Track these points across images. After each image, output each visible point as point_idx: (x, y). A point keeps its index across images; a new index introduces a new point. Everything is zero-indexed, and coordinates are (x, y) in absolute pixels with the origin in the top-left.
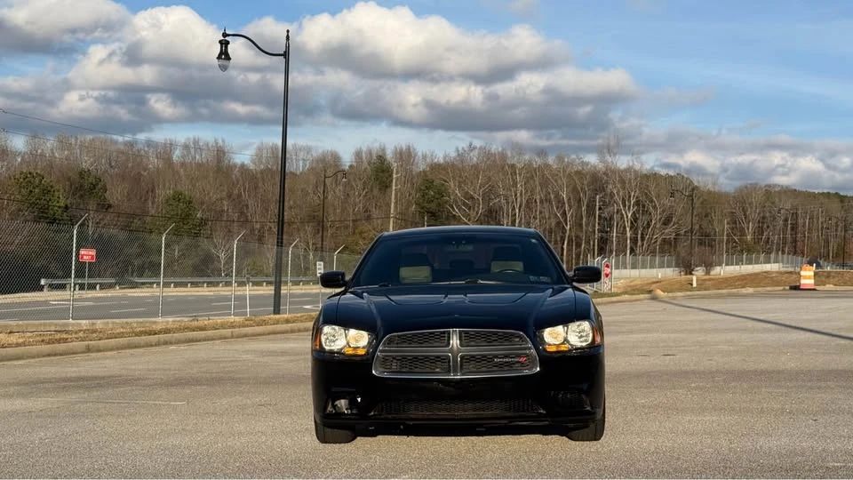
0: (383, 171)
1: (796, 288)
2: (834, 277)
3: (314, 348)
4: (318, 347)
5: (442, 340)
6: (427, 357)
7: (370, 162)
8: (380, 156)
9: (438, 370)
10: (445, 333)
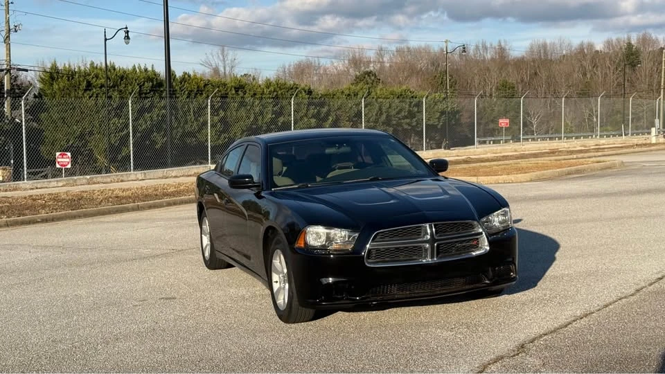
0: (632, 54)
3: (297, 246)
4: (303, 245)
5: (418, 232)
6: (406, 247)
7: (621, 48)
8: (629, 44)
9: (415, 257)
10: (420, 227)
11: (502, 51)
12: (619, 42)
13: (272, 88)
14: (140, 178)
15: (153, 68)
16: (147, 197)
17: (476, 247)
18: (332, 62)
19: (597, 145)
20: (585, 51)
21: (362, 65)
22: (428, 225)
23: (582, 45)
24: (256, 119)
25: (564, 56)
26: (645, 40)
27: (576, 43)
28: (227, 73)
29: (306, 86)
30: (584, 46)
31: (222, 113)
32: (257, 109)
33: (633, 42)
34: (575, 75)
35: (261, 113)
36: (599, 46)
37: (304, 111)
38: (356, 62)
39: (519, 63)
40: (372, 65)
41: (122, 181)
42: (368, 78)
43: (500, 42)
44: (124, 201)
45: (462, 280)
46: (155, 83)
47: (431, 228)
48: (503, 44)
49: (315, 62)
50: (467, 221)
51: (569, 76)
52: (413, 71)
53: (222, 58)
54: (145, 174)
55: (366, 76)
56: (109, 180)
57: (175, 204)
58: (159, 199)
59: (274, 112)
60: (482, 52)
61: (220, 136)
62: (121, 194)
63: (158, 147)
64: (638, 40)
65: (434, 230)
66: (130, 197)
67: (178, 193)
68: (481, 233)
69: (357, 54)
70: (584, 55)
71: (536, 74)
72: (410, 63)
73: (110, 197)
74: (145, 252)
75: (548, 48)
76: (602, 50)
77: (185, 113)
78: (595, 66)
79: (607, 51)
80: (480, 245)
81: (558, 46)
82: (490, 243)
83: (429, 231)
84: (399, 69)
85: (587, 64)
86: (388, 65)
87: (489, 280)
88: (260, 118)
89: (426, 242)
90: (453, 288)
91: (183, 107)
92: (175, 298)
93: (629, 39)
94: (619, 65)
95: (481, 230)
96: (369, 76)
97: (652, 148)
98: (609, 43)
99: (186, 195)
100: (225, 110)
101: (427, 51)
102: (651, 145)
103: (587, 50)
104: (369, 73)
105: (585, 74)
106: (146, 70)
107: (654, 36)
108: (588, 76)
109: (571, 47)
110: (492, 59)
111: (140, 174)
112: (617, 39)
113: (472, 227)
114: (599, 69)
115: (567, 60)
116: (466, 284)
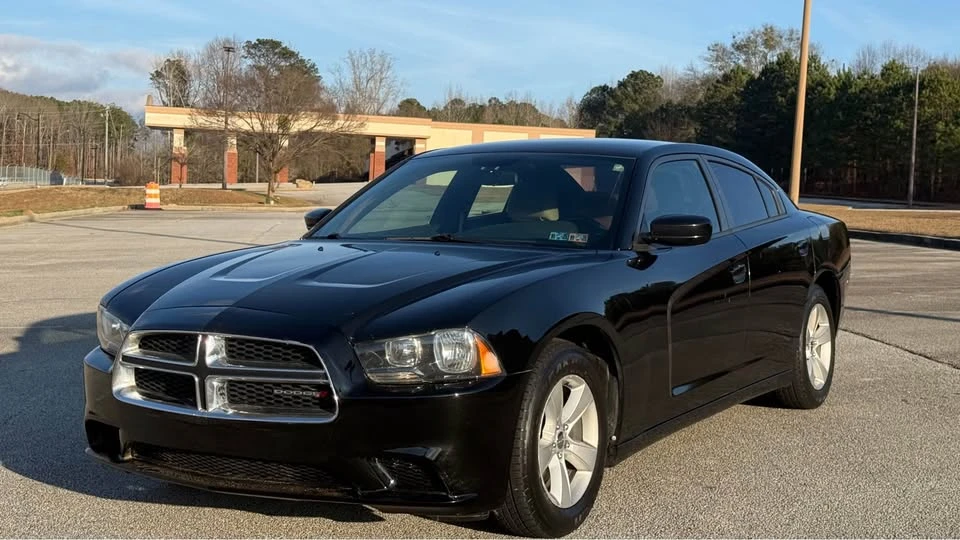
1: (141, 207)
2: (135, 195)
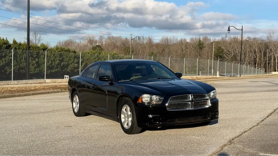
0: (201, 44)
3: (138, 102)
4: (141, 102)
5: (186, 98)
6: (182, 103)
7: (197, 42)
8: (200, 40)
9: (184, 108)
10: (187, 96)
11: (150, 40)
12: (196, 39)
13: (59, 50)
14: (16, 84)
15: (6, 39)
16: (23, 91)
17: (206, 104)
18: (80, 41)
19: (196, 78)
20: (183, 42)
21: (93, 43)
22: (190, 95)
23: (182, 39)
24: (52, 63)
25: (175, 43)
26: (206, 39)
27: (179, 39)
28: (37, 43)
29: (73, 50)
30: (183, 40)
31: (37, 60)
32: (52, 59)
33: (201, 40)
34: (179, 51)
35: (54, 60)
36: (188, 40)
37: (72, 60)
38: (91, 41)
39: (157, 45)
40: (98, 43)
41: (8, 85)
42: (98, 48)
43: (149, 37)
44: (13, 92)
45: (201, 117)
46: (7, 45)
47: (192, 96)
48: (150, 37)
49: (73, 41)
50: (203, 94)
51: (177, 51)
52: (115, 46)
53: (35, 37)
54: (18, 82)
55: (97, 47)
56: (2, 84)
57: (35, 94)
58: (29, 92)
59: (59, 60)
60: (142, 40)
61: (35, 69)
62: (11, 89)
63: (7, 73)
64: (203, 39)
65: (193, 97)
66: (16, 91)
67: (37, 90)
68: (208, 99)
69: (91, 38)
70: (183, 44)
71: (164, 50)
72: (114, 43)
73: (7, 91)
74: (42, 110)
75: (169, 40)
76: (189, 42)
77: (20, 59)
78: (187, 48)
79: (191, 42)
80: (207, 104)
81: (173, 39)
82: (211, 103)
83: (191, 97)
84: (109, 45)
85: (183, 47)
86: (104, 43)
87: (210, 118)
88: (53, 62)
89: (189, 101)
90: (198, 120)
91: (20, 56)
92: (72, 126)
93: (200, 38)
94: (196, 48)
95: (208, 98)
96: (98, 47)
97: (218, 79)
98: (192, 39)
99: (39, 91)
100: (38, 59)
101: (120, 38)
102: (217, 78)
103: (184, 41)
104: (98, 46)
105: (183, 51)
106: (3, 40)
107: (209, 37)
108: (184, 52)
109: (177, 40)
110: (146, 43)
111: (16, 82)
112: (195, 38)
113: (205, 96)
114: (188, 49)
115: (176, 45)
116: (202, 119)
